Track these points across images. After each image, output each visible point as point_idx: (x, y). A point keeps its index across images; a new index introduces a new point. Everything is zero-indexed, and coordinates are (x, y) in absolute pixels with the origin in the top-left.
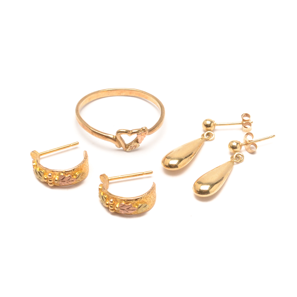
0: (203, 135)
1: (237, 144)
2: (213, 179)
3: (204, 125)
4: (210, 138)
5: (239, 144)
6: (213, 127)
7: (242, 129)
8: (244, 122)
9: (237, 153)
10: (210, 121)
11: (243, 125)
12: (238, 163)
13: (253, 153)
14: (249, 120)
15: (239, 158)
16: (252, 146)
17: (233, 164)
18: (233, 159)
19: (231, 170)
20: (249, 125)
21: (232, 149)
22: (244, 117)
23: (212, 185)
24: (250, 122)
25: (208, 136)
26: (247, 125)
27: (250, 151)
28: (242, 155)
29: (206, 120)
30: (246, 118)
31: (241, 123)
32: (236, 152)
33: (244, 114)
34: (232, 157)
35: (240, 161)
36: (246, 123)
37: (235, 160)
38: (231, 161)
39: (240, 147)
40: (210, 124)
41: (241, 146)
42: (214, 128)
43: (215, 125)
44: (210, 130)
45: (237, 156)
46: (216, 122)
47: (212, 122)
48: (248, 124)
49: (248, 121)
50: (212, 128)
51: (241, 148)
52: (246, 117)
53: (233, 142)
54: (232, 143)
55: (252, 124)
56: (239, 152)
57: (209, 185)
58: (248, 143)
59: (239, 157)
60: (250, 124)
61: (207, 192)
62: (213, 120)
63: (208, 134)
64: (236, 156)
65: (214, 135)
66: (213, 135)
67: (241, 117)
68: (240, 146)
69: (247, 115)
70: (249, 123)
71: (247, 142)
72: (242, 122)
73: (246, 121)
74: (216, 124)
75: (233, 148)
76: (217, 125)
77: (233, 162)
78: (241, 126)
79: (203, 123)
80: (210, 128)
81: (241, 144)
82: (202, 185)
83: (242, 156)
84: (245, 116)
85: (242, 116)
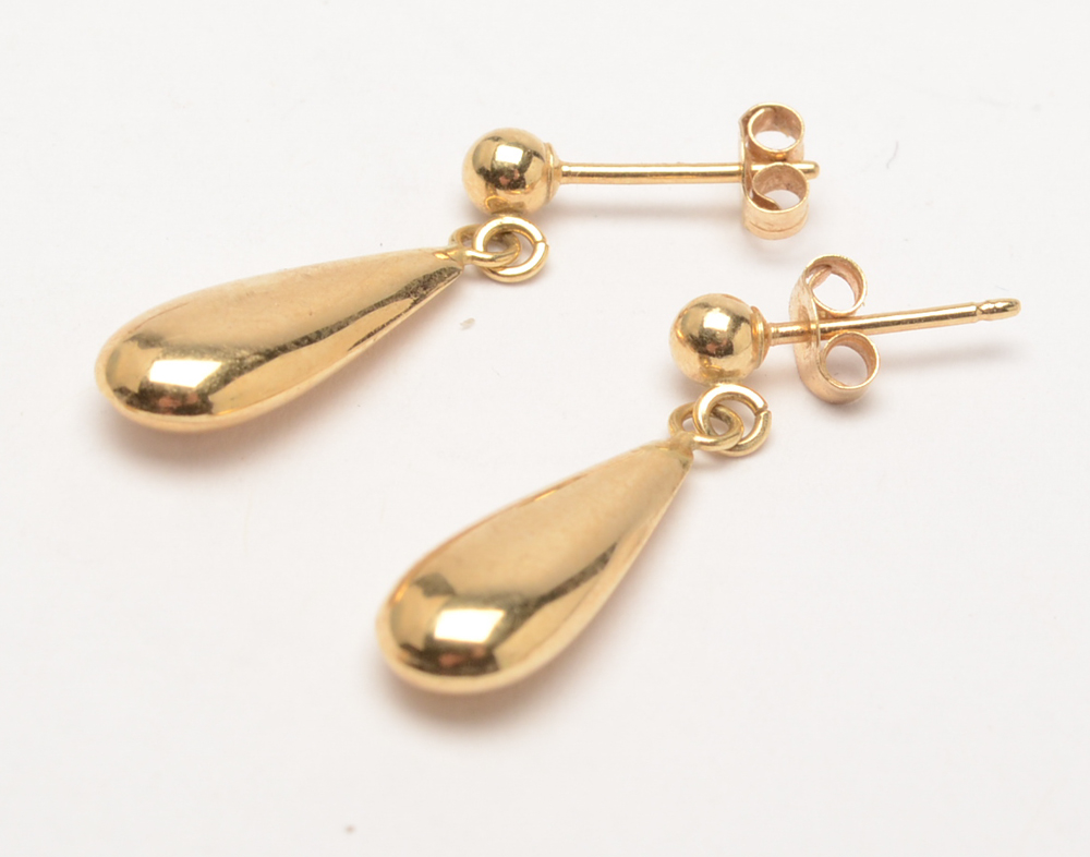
0: (466, 236)
1: (738, 320)
2: (534, 566)
3: (472, 173)
4: (510, 258)
5: (753, 326)
6: (541, 188)
7: (737, 214)
8: (759, 168)
9: (722, 388)
10: (518, 144)
11: (748, 187)
12: (722, 459)
13: (842, 404)
14: (794, 156)
15: (731, 427)
16: (844, 352)
17: (685, 465)
18: (690, 428)
19: (663, 511)
20: (789, 187)
21: (695, 356)
22: (757, 128)
23: (521, 609)
24: (797, 167)
25: (498, 250)
26: (776, 187)
27: (819, 383)
28: (760, 405)
29: (496, 139)
30: (772, 141)
31: (736, 169)
32: (722, 376)
33: (761, 111)
34: (682, 416)
35: (737, 447)
36: (768, 173)
37: (698, 439)
38: (673, 446)
39: (755, 350)
40: (523, 168)
41: (763, 341)
42: (548, 198)
43: (552, 175)
44: (517, 210)
45: (722, 410)
46: (568, 153)
47: (531, 154)
48: (787, 178)
49: (784, 160)
50: (531, 198)
51: (759, 355)
52: (768, 129)
53: (706, 306)
54: (702, 311)
55: (812, 183)
56: (740, 383)
57: (499, 607)
58: (813, 327)
59: (728, 419)
60: (797, 184)
61: (477, 661)
62: (541, 135)
63: (503, 237)
64: (714, 411)
65: (541, 247)
66: (535, 244)
67: (737, 129)
68: (754, 338)
69: (781, 118)
70: (794, 172)
71: (808, 322)
72: (746, 165)
73: (771, 158)
74: (565, 169)
75: (705, 345)
76: (566, 174)
77: (689, 452)
78: (732, 191)
79: (475, 156)
80: (518, 192)
81: (760, 328)
82: (447, 605)
83: (758, 412)
84: (768, 122)
85: (745, 121)
